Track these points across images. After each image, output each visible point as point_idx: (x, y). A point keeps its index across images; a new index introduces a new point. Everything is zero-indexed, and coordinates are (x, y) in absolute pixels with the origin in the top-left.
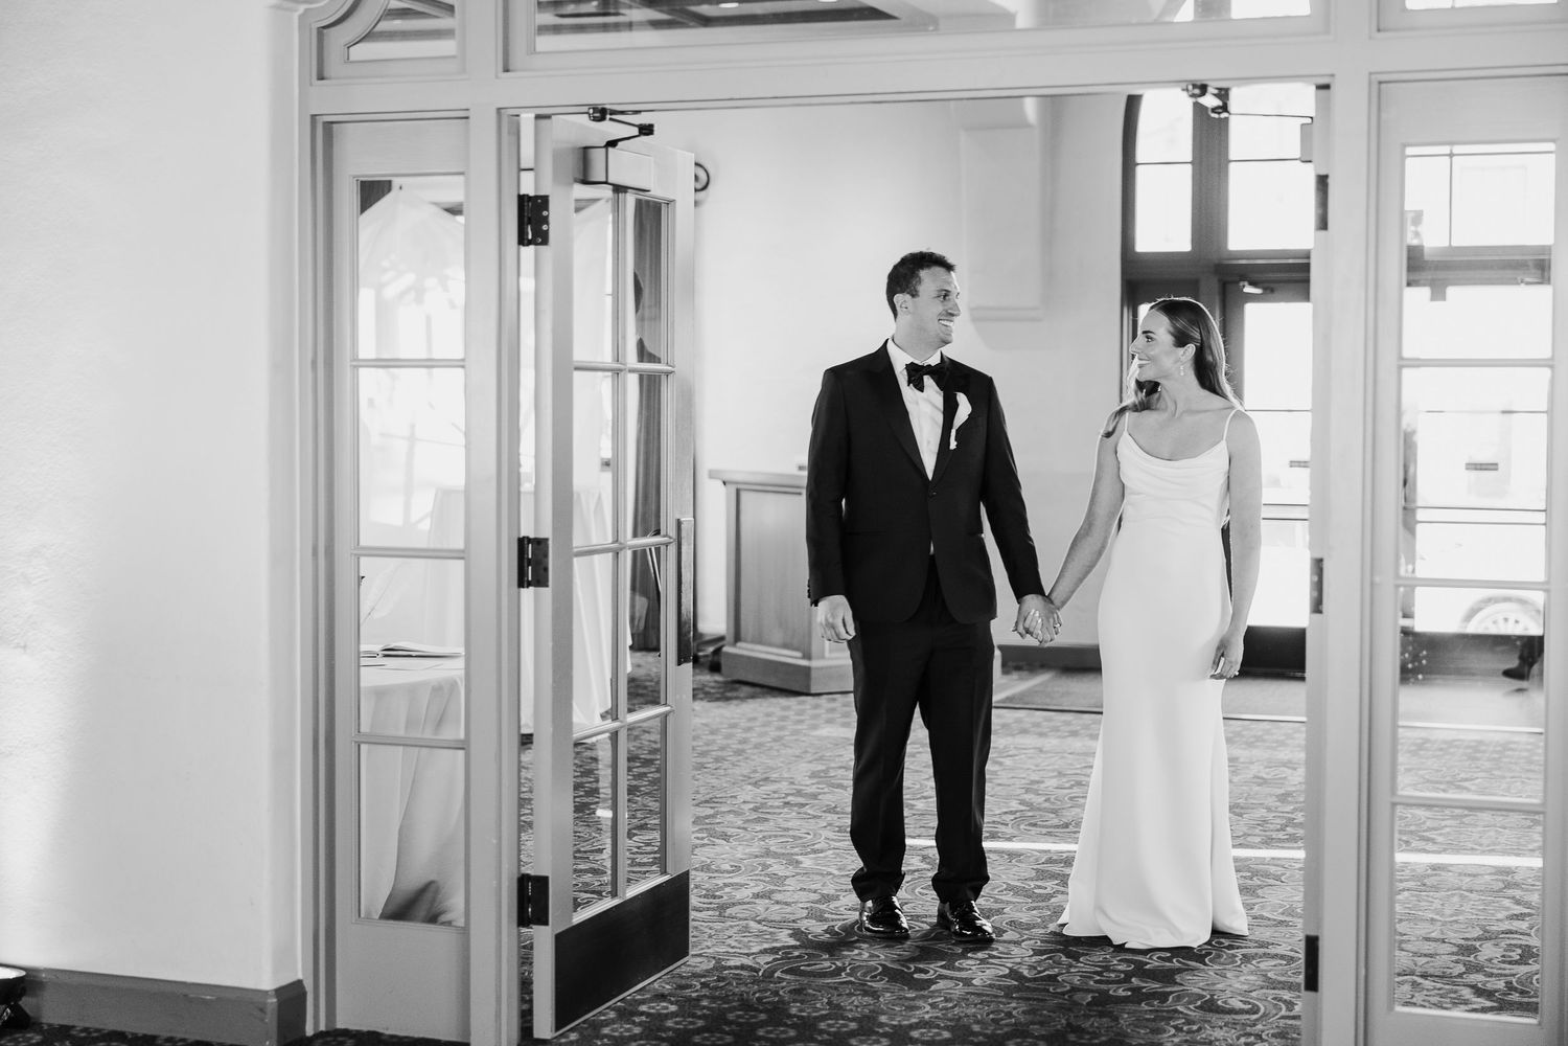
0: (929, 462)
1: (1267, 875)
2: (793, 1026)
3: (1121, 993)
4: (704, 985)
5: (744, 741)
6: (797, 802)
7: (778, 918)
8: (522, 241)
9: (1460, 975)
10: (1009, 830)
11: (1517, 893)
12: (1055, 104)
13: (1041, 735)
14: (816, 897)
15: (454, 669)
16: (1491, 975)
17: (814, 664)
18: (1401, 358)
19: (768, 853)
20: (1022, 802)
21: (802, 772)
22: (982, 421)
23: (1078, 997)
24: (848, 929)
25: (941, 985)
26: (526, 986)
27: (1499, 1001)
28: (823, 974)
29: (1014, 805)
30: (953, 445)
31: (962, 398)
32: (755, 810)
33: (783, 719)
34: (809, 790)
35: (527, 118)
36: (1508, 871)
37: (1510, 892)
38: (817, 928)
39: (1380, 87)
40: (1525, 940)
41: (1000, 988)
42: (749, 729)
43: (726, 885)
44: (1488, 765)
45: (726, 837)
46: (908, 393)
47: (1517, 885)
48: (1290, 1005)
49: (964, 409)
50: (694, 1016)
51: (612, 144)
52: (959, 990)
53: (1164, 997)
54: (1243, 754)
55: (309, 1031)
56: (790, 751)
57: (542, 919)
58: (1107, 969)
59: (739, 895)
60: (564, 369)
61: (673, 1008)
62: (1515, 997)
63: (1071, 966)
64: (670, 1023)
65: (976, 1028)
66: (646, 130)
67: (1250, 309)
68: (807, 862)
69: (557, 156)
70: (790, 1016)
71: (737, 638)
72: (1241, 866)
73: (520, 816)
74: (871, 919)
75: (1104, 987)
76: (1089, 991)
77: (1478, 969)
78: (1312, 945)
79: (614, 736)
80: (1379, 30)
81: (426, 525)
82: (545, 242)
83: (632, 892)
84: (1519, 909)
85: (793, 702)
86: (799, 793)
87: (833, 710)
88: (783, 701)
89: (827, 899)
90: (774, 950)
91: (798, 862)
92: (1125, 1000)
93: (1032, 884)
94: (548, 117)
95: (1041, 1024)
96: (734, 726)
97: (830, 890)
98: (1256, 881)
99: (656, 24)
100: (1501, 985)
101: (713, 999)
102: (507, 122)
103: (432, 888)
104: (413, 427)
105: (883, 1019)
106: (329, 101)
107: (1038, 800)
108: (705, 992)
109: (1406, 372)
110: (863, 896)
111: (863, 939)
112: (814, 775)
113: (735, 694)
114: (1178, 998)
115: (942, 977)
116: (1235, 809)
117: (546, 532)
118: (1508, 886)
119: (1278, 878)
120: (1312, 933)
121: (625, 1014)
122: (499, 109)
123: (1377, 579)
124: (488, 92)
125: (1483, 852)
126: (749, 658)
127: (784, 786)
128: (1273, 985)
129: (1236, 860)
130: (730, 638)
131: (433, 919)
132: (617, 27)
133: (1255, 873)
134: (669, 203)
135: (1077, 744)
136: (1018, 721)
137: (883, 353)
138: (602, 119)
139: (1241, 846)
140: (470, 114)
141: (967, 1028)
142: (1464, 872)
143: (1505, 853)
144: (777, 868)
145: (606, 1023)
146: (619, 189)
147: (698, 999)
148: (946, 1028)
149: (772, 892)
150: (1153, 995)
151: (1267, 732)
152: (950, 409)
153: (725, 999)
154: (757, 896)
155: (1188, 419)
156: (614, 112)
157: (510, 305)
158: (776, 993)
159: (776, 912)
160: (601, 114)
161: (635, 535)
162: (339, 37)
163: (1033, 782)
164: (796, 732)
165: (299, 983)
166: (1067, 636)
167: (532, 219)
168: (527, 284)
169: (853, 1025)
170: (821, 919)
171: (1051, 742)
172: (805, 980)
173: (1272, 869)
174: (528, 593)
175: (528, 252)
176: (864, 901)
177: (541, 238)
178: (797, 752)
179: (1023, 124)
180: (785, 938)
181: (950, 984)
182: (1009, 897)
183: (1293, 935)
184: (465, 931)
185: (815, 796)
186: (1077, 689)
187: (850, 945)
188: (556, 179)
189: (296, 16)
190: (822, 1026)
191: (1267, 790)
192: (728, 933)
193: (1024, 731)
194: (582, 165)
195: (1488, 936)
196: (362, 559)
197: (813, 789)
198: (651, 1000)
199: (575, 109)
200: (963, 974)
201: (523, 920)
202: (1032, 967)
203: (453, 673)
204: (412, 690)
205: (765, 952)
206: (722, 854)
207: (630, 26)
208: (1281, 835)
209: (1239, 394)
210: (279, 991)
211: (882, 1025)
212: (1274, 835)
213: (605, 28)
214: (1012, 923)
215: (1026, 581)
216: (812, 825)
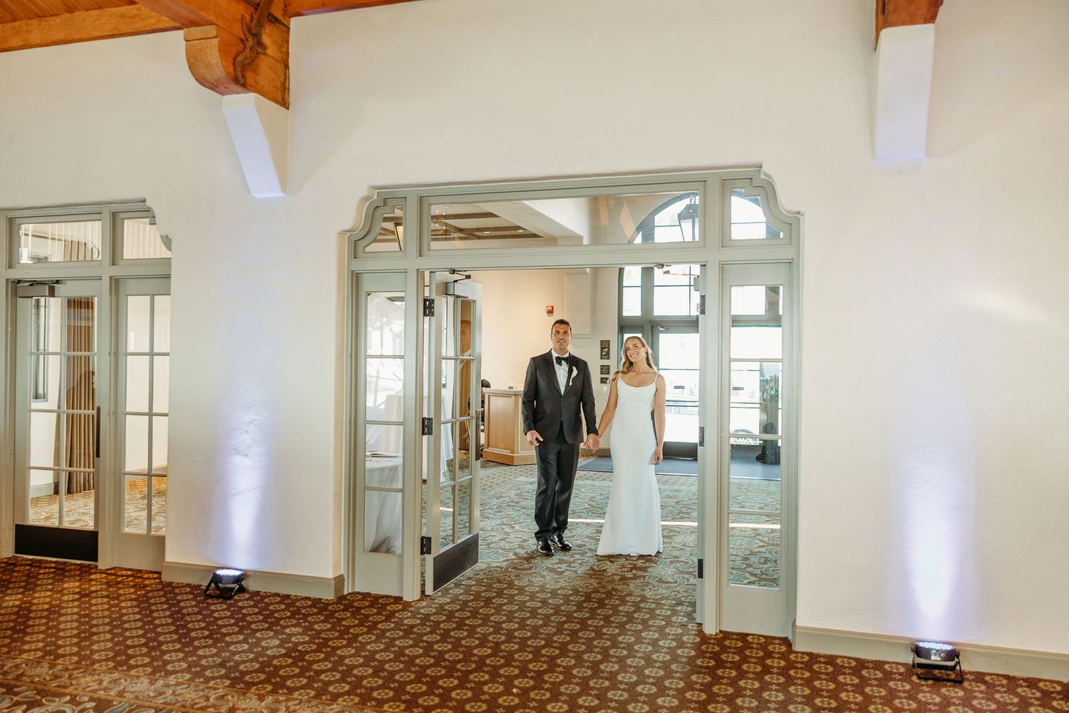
0: (562, 390)
1: (675, 531)
2: (517, 589)
3: (629, 576)
4: (484, 574)
5: (492, 482)
6: (513, 504)
7: (508, 548)
8: (425, 315)
9: (745, 568)
10: (585, 515)
11: (761, 538)
12: (596, 270)
13: (594, 480)
14: (520, 540)
15: (399, 461)
16: (755, 568)
17: (515, 455)
18: (730, 358)
19: (503, 524)
20: (589, 505)
21: (513, 493)
22: (582, 376)
23: (614, 577)
24: (533, 552)
25: (567, 573)
26: (423, 575)
27: (759, 578)
28: (525, 569)
29: (586, 506)
30: (571, 384)
31: (574, 368)
32: (497, 508)
33: (505, 474)
34: (515, 500)
35: (427, 274)
36: (756, 530)
37: (758, 537)
38: (522, 552)
39: (722, 266)
40: (765, 555)
41: (587, 574)
42: (493, 478)
43: (489, 536)
44: (745, 491)
45: (488, 518)
46: (556, 366)
47: (760, 535)
48: (688, 580)
49: (575, 372)
50: (481, 585)
51: (456, 281)
52: (573, 575)
53: (644, 577)
54: (663, 487)
55: (346, 593)
56: (508, 486)
57: (429, 553)
58: (624, 567)
59: (494, 539)
60: (439, 358)
61: (474, 583)
62: (764, 576)
63: (611, 566)
64: (473, 588)
65: (580, 589)
66: (468, 277)
67: (661, 336)
68: (517, 527)
69: (437, 285)
70: (515, 586)
71: (489, 446)
72: (664, 528)
73: (422, 513)
74: (542, 548)
75: (623, 573)
76: (618, 575)
77: (750, 566)
78: (701, 562)
79: (454, 488)
80: (722, 247)
81: (382, 407)
82: (433, 315)
83: (459, 541)
84: (761, 544)
85: (508, 468)
86: (512, 501)
87: (522, 471)
88: (505, 468)
89: (525, 541)
90: (508, 560)
91: (514, 527)
92: (631, 578)
93: (595, 535)
94: (434, 272)
95: (603, 587)
96: (488, 477)
97: (525, 538)
98: (671, 534)
99: (461, 238)
100: (759, 572)
101: (488, 579)
102: (420, 274)
103: (388, 540)
104: (378, 372)
105: (548, 586)
106: (357, 266)
107: (594, 504)
108: (485, 576)
109: (732, 363)
110: (538, 539)
111: (538, 556)
112: (517, 495)
113: (488, 465)
114: (649, 578)
115: (567, 570)
116: (663, 507)
117: (432, 416)
118: (757, 535)
119: (679, 532)
120: (700, 558)
121: (458, 585)
122: (417, 270)
123: (723, 435)
124: (413, 263)
125: (747, 523)
126: (493, 453)
127: (507, 499)
128: (682, 572)
129: (662, 526)
130: (486, 446)
131: (388, 551)
132: (450, 239)
133: (671, 531)
134: (474, 301)
135: (606, 483)
136: (585, 475)
137: (550, 353)
138: (454, 273)
139: (664, 521)
140: (408, 271)
141: (578, 589)
142: (741, 530)
143: (754, 523)
144: (507, 529)
145: (450, 589)
146: (458, 297)
147: (483, 579)
148: (570, 589)
149: (505, 538)
150: (640, 576)
151: (669, 479)
152: (570, 372)
153: (492, 579)
154: (500, 540)
155: (643, 375)
156: (458, 271)
157: (420, 335)
158: (510, 577)
159: (507, 546)
160: (453, 271)
161: (461, 416)
162: (362, 243)
163: (592, 497)
164: (510, 479)
165: (342, 575)
166: (602, 445)
167: (428, 308)
168: (426, 326)
169: (538, 589)
170: (523, 548)
171: (597, 483)
172: (519, 571)
173: (677, 529)
174: (425, 438)
175: (427, 319)
176: (538, 541)
177: (432, 314)
178: (511, 486)
179: (586, 273)
180: (511, 556)
181: (570, 572)
182: (587, 540)
183: (686, 554)
184: (401, 556)
185: (518, 503)
186: (604, 462)
187: (534, 558)
188: (437, 294)
189: (347, 236)
190: (527, 589)
191: (671, 500)
192: (491, 554)
193: (587, 479)
194: (445, 289)
195: (752, 553)
196: (367, 425)
197: (517, 500)
198: (466, 579)
199: (445, 270)
200: (574, 569)
201: (422, 553)
202: (598, 566)
203: (397, 463)
204: (382, 469)
205: (504, 561)
206: (488, 524)
207: (454, 239)
208: (678, 517)
209: (657, 365)
210: (335, 578)
211: (547, 589)
212: (676, 517)
213: (446, 239)
214: (589, 549)
215: (592, 430)
216: (518, 513)
